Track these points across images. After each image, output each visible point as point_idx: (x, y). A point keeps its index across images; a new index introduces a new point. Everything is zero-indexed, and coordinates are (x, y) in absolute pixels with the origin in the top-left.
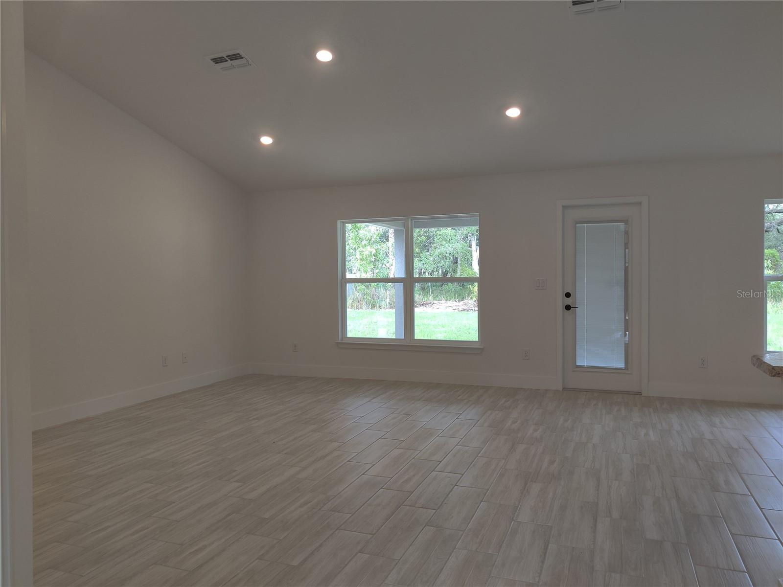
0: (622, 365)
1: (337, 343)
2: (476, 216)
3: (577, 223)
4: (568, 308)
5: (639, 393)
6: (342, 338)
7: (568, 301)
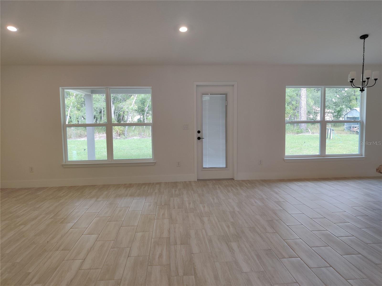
0: (224, 166)
1: (62, 165)
2: (149, 89)
3: (203, 94)
4: (199, 138)
5: (233, 179)
6: (65, 162)
7: (199, 135)
